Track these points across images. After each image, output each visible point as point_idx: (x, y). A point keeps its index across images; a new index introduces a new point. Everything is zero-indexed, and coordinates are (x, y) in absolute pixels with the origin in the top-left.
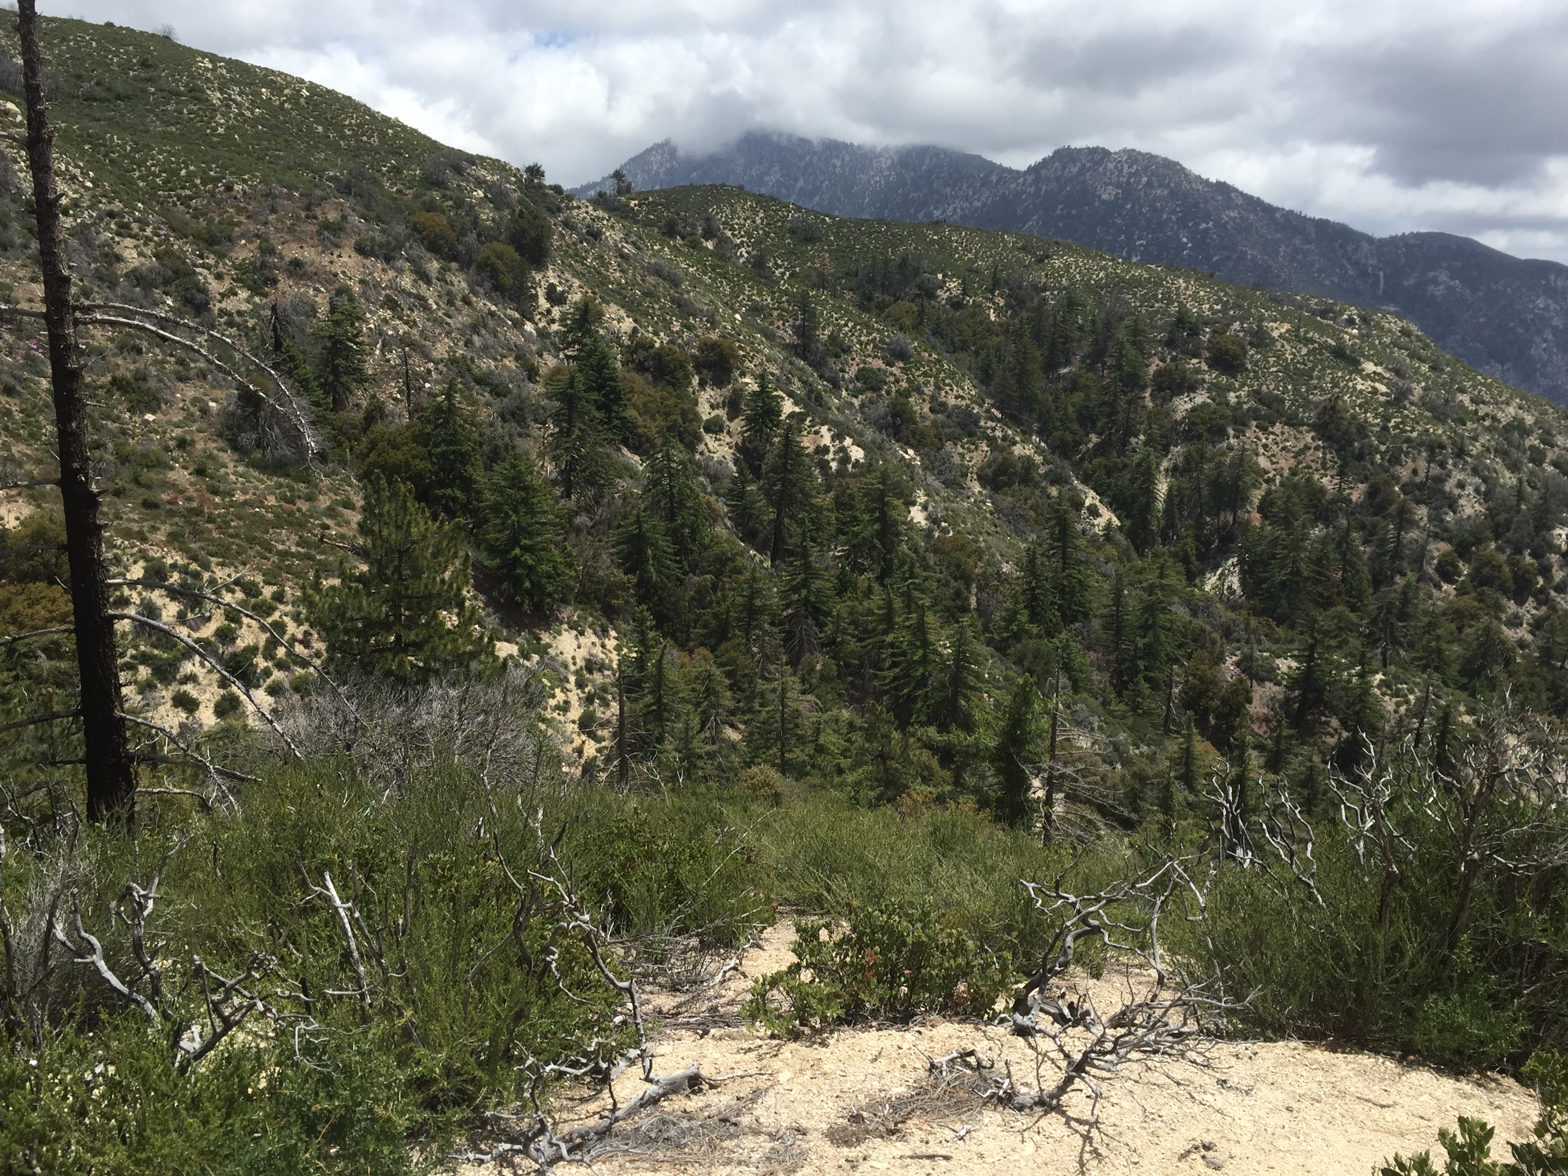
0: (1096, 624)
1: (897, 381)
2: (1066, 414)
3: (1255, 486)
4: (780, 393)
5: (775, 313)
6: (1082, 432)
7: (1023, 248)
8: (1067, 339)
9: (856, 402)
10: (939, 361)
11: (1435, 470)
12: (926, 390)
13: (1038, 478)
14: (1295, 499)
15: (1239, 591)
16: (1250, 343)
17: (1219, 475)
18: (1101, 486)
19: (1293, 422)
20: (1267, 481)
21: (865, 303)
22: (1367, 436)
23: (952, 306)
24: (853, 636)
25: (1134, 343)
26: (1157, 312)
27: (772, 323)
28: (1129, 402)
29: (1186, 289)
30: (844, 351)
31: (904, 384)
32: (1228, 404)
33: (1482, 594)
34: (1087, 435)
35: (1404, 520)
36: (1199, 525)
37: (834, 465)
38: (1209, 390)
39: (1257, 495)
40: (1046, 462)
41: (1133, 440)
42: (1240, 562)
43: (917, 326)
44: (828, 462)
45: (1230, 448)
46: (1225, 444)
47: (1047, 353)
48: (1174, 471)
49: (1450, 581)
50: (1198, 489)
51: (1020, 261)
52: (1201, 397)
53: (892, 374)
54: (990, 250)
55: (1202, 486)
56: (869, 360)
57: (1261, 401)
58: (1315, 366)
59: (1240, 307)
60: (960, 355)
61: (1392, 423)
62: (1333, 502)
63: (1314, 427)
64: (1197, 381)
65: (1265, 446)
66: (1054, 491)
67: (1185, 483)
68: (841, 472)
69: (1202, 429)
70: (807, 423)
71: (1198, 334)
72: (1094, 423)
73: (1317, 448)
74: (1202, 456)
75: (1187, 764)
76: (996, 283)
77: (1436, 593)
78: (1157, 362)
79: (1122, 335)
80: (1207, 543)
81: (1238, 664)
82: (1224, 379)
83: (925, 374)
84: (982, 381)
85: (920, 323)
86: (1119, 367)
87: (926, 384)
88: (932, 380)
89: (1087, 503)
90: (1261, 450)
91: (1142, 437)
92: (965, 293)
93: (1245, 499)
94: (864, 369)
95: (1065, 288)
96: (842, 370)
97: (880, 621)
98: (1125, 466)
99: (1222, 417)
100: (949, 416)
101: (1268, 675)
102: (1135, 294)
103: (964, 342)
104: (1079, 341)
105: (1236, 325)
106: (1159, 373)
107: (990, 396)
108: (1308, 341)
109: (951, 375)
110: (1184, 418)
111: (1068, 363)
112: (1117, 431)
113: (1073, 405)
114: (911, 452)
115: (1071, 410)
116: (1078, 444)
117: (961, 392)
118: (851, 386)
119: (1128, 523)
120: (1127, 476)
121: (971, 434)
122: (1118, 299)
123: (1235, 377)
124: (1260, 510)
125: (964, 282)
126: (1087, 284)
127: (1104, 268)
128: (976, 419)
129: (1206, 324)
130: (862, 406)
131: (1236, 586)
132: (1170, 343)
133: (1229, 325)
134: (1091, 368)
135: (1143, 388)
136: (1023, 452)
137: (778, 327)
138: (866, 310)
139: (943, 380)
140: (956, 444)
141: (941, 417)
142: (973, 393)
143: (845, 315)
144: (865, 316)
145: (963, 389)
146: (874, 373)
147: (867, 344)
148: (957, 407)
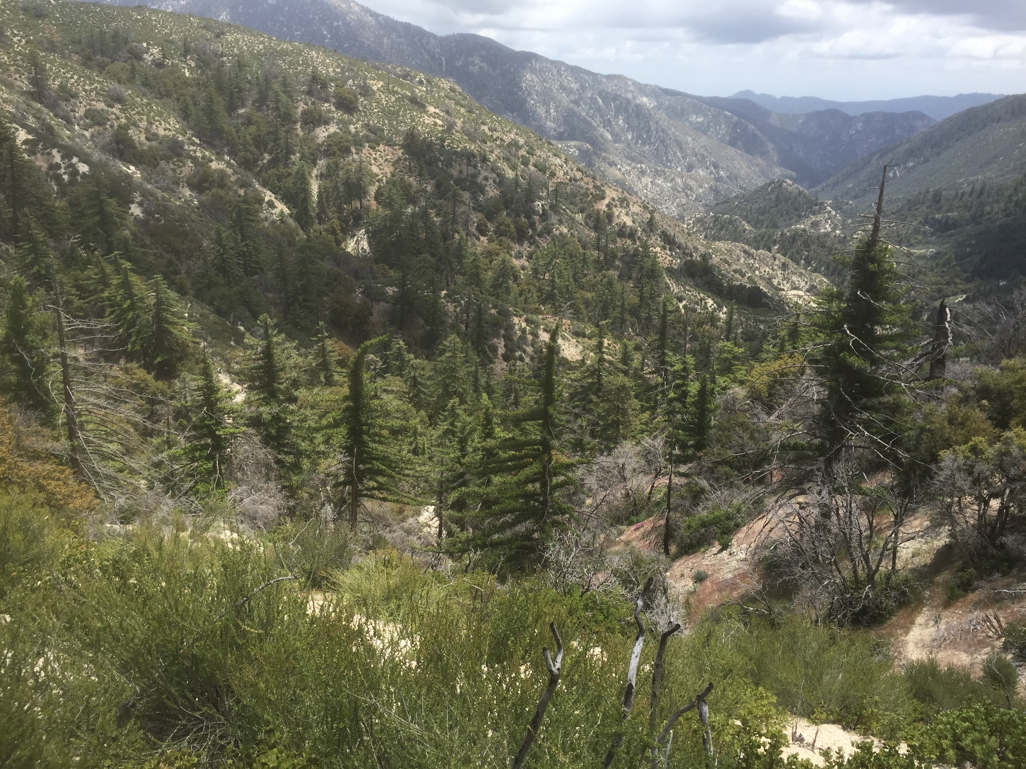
0: (270, 275)
1: (118, 118)
2: (245, 140)
3: (372, 183)
4: (14, 125)
5: (12, 69)
6: (258, 153)
7: (205, 27)
8: (240, 90)
9: (87, 134)
10: (149, 104)
11: (472, 170)
12: (141, 125)
13: (230, 184)
14: (394, 190)
15: (368, 250)
16: (360, 94)
17: (348, 178)
18: (274, 188)
19: (390, 143)
20: (378, 181)
21: (87, 62)
22: (433, 151)
23: (156, 66)
24: (77, 295)
25: (285, 92)
26: (300, 72)
27: (10, 76)
28: (287, 132)
29: (317, 57)
30: (72, 97)
31: (124, 121)
32: (350, 133)
33: (501, 241)
34: (262, 155)
35: (456, 200)
36: (340, 210)
37: (66, 177)
38: (337, 124)
39: (373, 190)
40: (235, 173)
41: (292, 157)
42: (366, 232)
43: (131, 79)
44: (60, 175)
45: (354, 161)
46: (351, 158)
47: (227, 99)
48: (321, 176)
49: (484, 235)
50: (336, 188)
51: (203, 36)
52: (333, 129)
53: (113, 113)
54: (181, 27)
55: (339, 185)
56: (94, 103)
57: (370, 130)
58: (400, 108)
59: (352, 70)
60: (166, 100)
61: (446, 144)
62: (417, 192)
63: (402, 146)
64: (329, 118)
65: (375, 159)
66: (242, 192)
67: (328, 183)
68: (73, 182)
69: (335, 149)
70: (40, 147)
71: (327, 87)
72: (266, 146)
73: (405, 159)
74: (337, 166)
76: (187, 51)
77: (477, 243)
78: (303, 105)
79: (276, 86)
80: (346, 222)
81: (363, 293)
82: (346, 116)
83: (139, 113)
84: (184, 119)
85: (134, 77)
86: (277, 108)
87: (141, 120)
88: (145, 117)
89: (266, 199)
90: (373, 162)
91: (298, 155)
92: (164, 57)
93: (366, 193)
94: (90, 110)
95: (236, 55)
96: (73, 111)
97: (98, 283)
98: (290, 174)
99: (347, 141)
100: (160, 143)
101: (381, 297)
102: (284, 61)
103: (168, 91)
104: (249, 91)
105: (350, 82)
106: (304, 113)
107: (192, 129)
108: (395, 93)
109: (160, 114)
110: (323, 142)
111: (243, 106)
112: (282, 151)
113: (250, 135)
114: (132, 168)
115: (248, 138)
116: (256, 161)
117: (168, 126)
118: (81, 122)
119: (295, 211)
120: (290, 180)
121: (179, 155)
122: (273, 64)
123: (353, 115)
124: (376, 199)
125: (163, 50)
126: (251, 53)
127: (262, 43)
128: (180, 145)
129: (331, 80)
130: (93, 136)
131: (366, 246)
132: (309, 93)
133: (346, 82)
134: (259, 109)
135: (295, 122)
136: (218, 167)
137: (16, 79)
138: (89, 67)
139: (153, 118)
140: (168, 162)
141: (154, 143)
142: (177, 126)
143: (70, 71)
144: (87, 72)
145: (169, 124)
146: (98, 112)
147: (90, 91)
148: (165, 136)
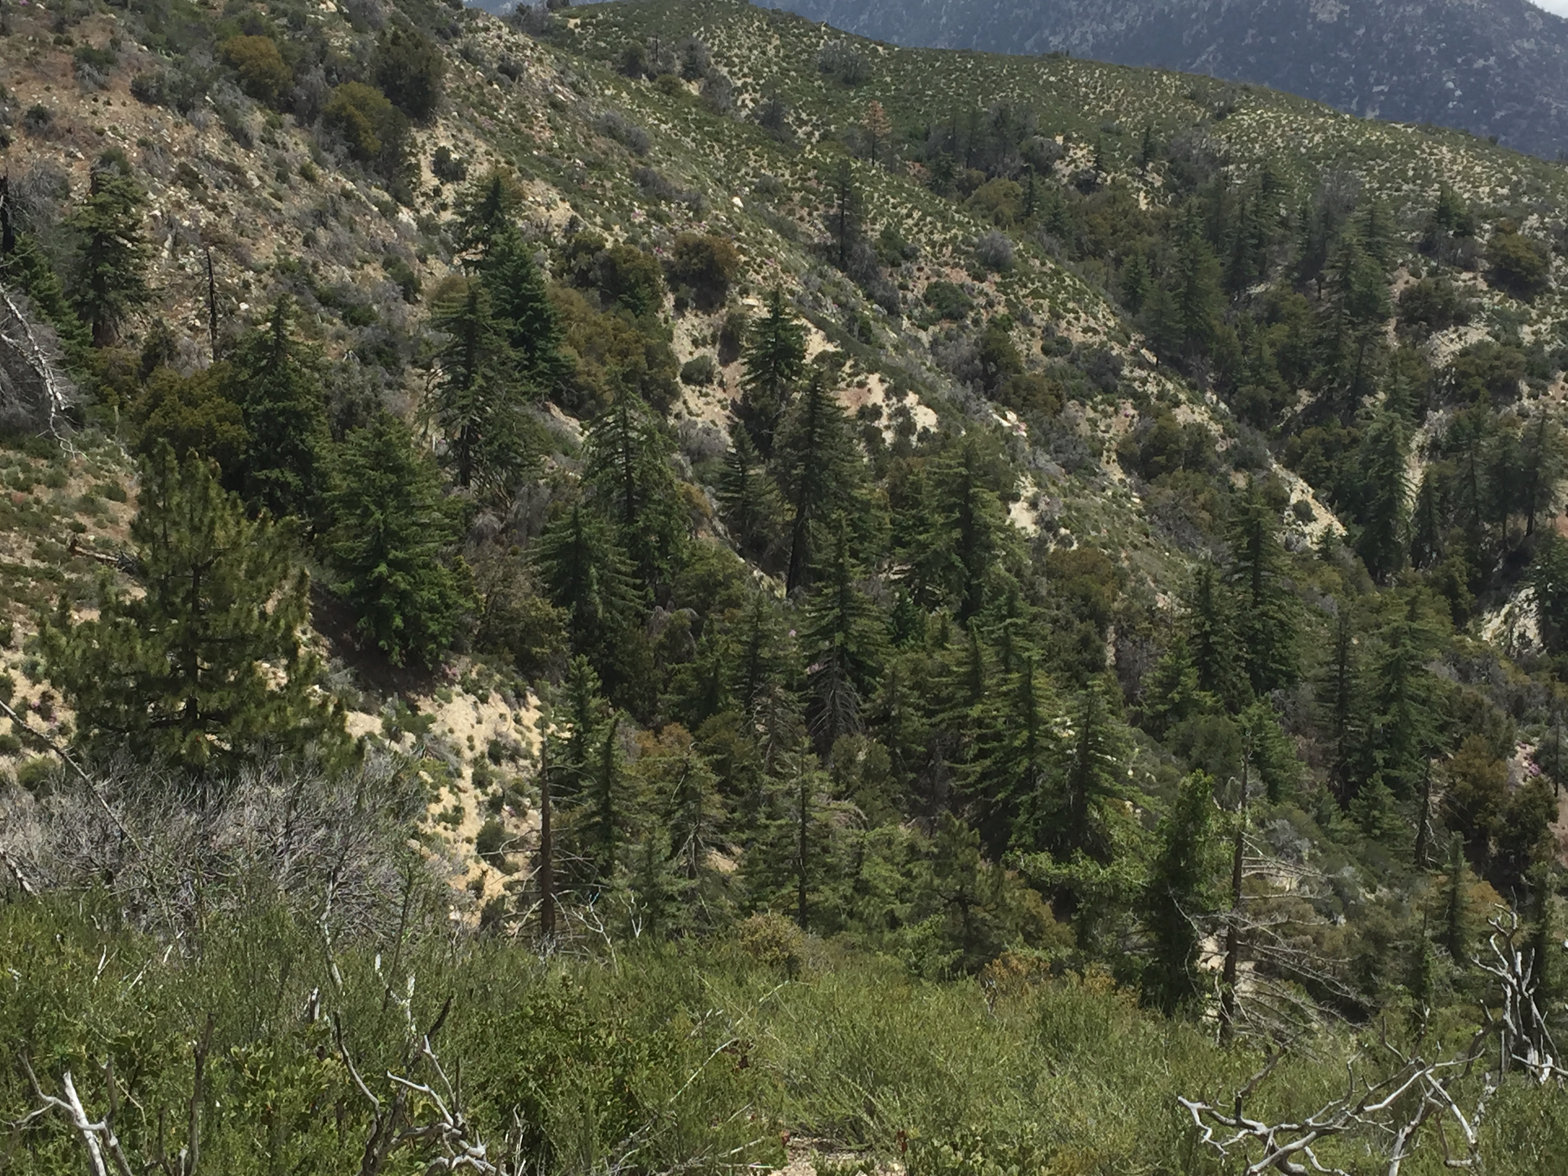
0: (1307, 691)
1: (990, 304)
2: (1260, 358)
3: (1563, 474)
4: (804, 321)
5: (797, 197)
6: (1287, 388)
7: (1192, 97)
8: (1262, 241)
9: (925, 337)
10: (1057, 273)
12: (1036, 319)
13: (1214, 459)
15: (1537, 642)
16: (1556, 249)
17: (1506, 456)
18: (1315, 472)
21: (940, 181)
23: (1079, 186)
24: (917, 708)
25: (1368, 246)
26: (1406, 198)
27: (791, 212)
28: (1362, 340)
29: (1453, 161)
30: (906, 257)
31: (1002, 310)
32: (1519, 345)
34: (1294, 391)
36: (1474, 535)
37: (889, 436)
38: (1490, 322)
40: (1228, 433)
41: (1367, 400)
42: (1540, 595)
43: (1023, 218)
44: (879, 431)
45: (1523, 414)
46: (1515, 408)
47: (1230, 261)
48: (1433, 449)
50: (1471, 478)
51: (1186, 117)
52: (1476, 334)
53: (981, 292)
54: (1140, 98)
55: (1479, 472)
56: (946, 270)
59: (1539, 190)
60: (1093, 263)
64: (1469, 308)
66: (1240, 480)
67: (1450, 468)
68: (900, 448)
69: (1478, 383)
70: (847, 369)
71: (1471, 234)
72: (1306, 374)
74: (1478, 427)
75: (1452, 919)
76: (1149, 152)
78: (1406, 276)
79: (1350, 234)
80: (1486, 565)
81: (1534, 758)
82: (1513, 305)
83: (1035, 294)
84: (1126, 306)
85: (1028, 214)
86: (1345, 285)
87: (1036, 309)
88: (1046, 303)
89: (1294, 499)
91: (1381, 395)
92: (1099, 167)
93: (1548, 496)
94: (937, 285)
95: (1259, 160)
96: (903, 287)
97: (960, 685)
98: (1355, 441)
99: (1509, 365)
100: (1072, 361)
102: (1370, 170)
103: (1096, 243)
104: (1281, 243)
105: (1533, 220)
106: (1409, 295)
107: (1141, 329)
109: (1077, 295)
110: (1449, 366)
111: (1263, 277)
112: (1342, 385)
113: (1272, 344)
114: (1012, 416)
115: (1267, 351)
116: (1278, 406)
117: (1092, 323)
118: (916, 312)
119: (1359, 531)
120: (1356, 456)
121: (1107, 389)
122: (1344, 178)
123: (1530, 302)
125: (1098, 150)
126: (1294, 154)
127: (1322, 129)
128: (1115, 365)
129: (1485, 217)
130: (935, 343)
131: (1532, 633)
132: (1427, 248)
133: (1521, 219)
134: (1300, 285)
135: (1383, 319)
136: (1190, 420)
137: (801, 219)
138: (941, 192)
139: (1064, 304)
140: (1083, 405)
141: (1060, 361)
142: (1111, 324)
143: (907, 200)
144: (940, 202)
145: (1095, 318)
146: (954, 291)
147: (942, 245)
148: (1085, 346)
